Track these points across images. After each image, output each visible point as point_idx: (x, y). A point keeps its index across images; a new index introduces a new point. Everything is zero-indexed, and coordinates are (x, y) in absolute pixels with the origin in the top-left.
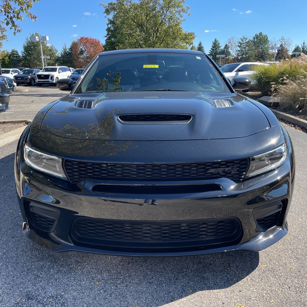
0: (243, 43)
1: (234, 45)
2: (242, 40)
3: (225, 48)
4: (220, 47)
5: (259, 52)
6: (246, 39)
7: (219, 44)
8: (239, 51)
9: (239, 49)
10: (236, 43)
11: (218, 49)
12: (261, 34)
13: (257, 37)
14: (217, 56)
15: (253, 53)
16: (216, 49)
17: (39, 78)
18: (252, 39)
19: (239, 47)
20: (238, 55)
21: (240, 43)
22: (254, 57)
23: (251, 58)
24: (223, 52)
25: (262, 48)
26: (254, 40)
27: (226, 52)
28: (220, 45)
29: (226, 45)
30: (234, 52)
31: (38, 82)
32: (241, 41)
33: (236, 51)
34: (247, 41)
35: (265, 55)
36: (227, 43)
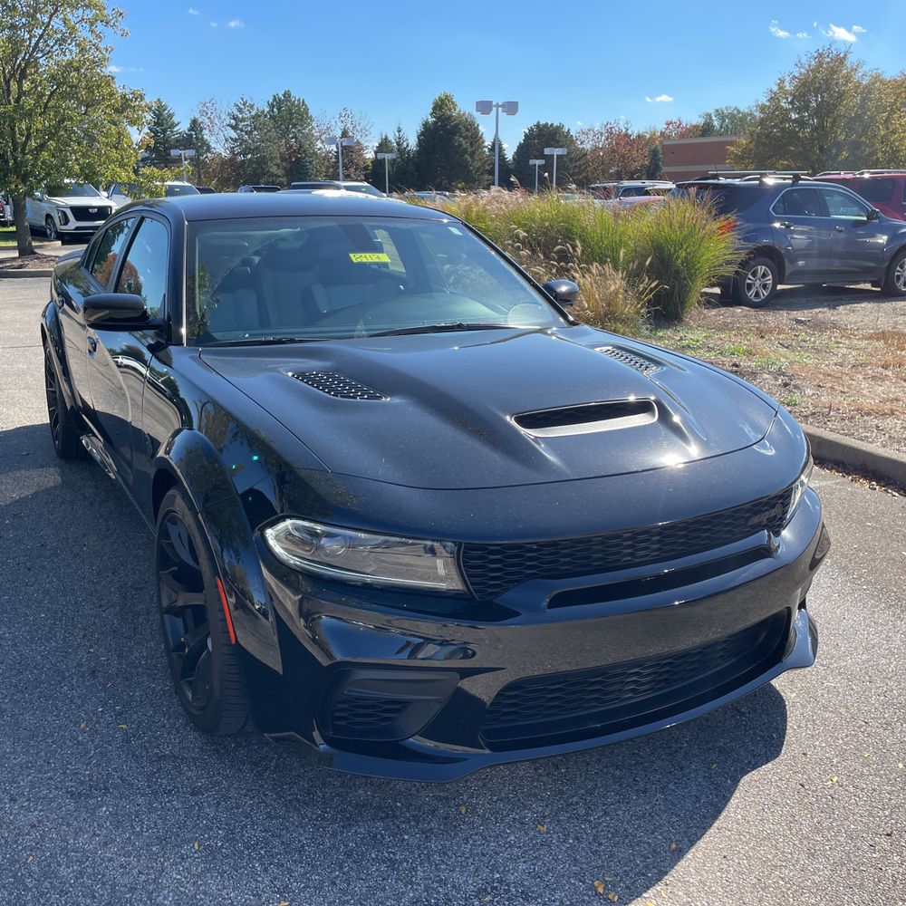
0: (243, 120)
1: (216, 121)
2: (240, 111)
3: (191, 129)
4: (173, 125)
5: (291, 147)
6: (252, 106)
7: (171, 116)
8: (235, 140)
9: (234, 135)
10: (223, 116)
11: (172, 131)
12: (287, 95)
13: (277, 103)
14: (174, 153)
15: (276, 149)
16: (164, 131)
18: (267, 109)
19: (235, 128)
20: (232, 151)
21: (234, 119)
22: (279, 161)
23: (270, 164)
24: (189, 141)
25: (295, 137)
26: (272, 110)
27: (193, 139)
28: (175, 119)
29: (194, 122)
30: (220, 144)
32: (236, 112)
33: (226, 141)
34: (253, 113)
35: (306, 156)
36: (198, 116)
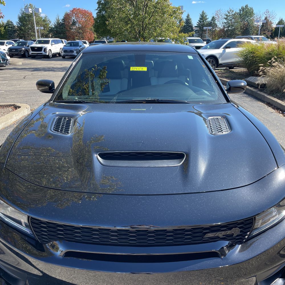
0: (230, 16)
1: (221, 17)
2: (229, 13)
3: (212, 20)
4: (207, 19)
5: (245, 24)
6: (233, 11)
7: (206, 16)
8: (225, 23)
9: (226, 21)
10: (223, 15)
11: (206, 21)
12: (247, 6)
13: (243, 9)
14: (205, 28)
15: (239, 25)
16: (203, 21)
17: (32, 51)
18: (238, 12)
19: (226, 19)
20: (224, 26)
21: (226, 16)
22: (239, 29)
23: (236, 30)
24: (210, 24)
25: (247, 21)
26: (240, 12)
27: (212, 24)
28: (207, 17)
29: (213, 17)
30: (220, 24)
31: (32, 54)
32: (227, 13)
33: (223, 23)
34: (233, 13)
35: (250, 27)
36: (214, 15)
